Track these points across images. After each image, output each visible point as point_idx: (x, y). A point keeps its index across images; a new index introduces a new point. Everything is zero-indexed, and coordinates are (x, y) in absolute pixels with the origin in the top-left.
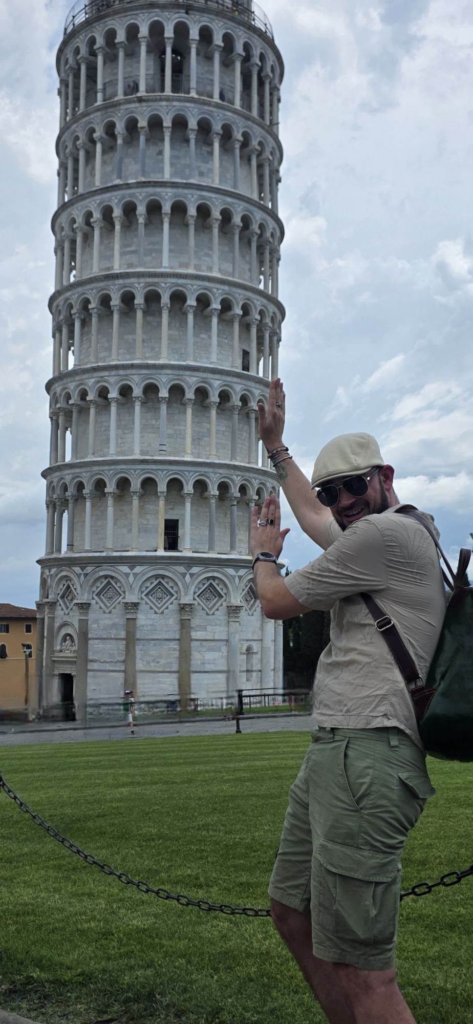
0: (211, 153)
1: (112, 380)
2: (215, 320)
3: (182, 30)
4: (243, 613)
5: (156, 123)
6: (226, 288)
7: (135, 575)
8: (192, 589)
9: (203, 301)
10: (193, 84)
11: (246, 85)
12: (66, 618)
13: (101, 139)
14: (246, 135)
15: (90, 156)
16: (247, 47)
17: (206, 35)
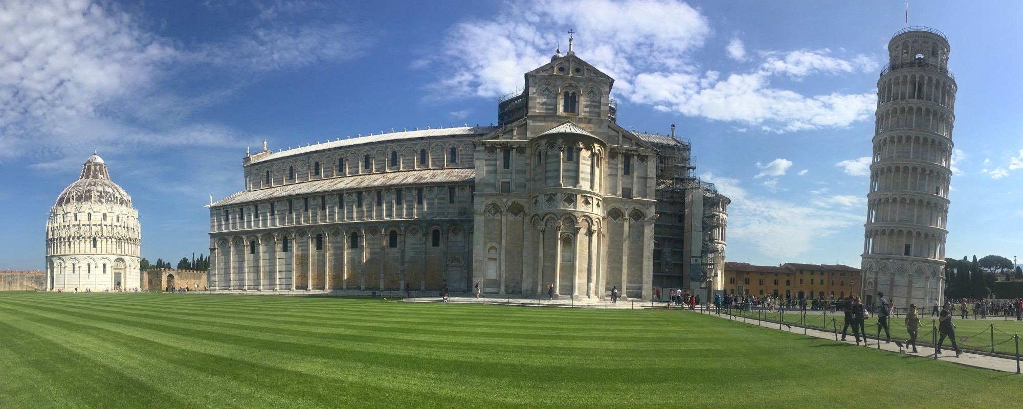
0: (929, 119)
1: (890, 196)
2: (927, 177)
3: (922, 77)
4: (930, 279)
5: (911, 109)
6: (932, 166)
7: (894, 263)
8: (913, 269)
9: (923, 170)
10: (925, 96)
11: (944, 94)
12: (870, 276)
13: (892, 113)
14: (942, 113)
15: (887, 118)
16: (944, 83)
17: (930, 79)
